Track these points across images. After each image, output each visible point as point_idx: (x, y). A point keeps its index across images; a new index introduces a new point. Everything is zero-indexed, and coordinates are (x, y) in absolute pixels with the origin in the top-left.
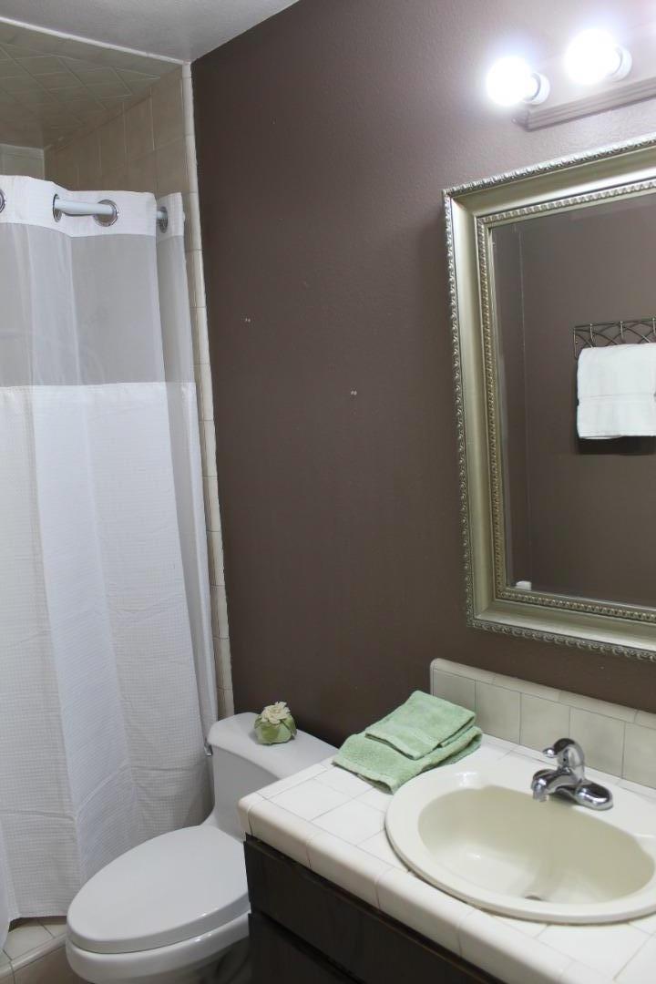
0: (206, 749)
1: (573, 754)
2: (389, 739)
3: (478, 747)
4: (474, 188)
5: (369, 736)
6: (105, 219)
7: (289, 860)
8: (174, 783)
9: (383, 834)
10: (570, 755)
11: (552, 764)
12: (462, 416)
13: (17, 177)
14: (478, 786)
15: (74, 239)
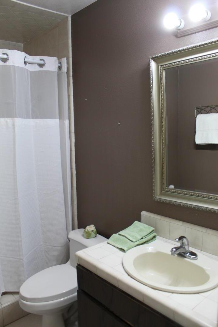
0: (67, 240)
1: (185, 241)
2: (126, 235)
3: (155, 240)
4: (160, 56)
5: (119, 234)
6: (41, 65)
7: (91, 272)
8: (57, 250)
9: (121, 265)
10: (184, 241)
11: (178, 244)
12: (153, 131)
13: (13, 50)
14: (154, 251)
15: (31, 72)
